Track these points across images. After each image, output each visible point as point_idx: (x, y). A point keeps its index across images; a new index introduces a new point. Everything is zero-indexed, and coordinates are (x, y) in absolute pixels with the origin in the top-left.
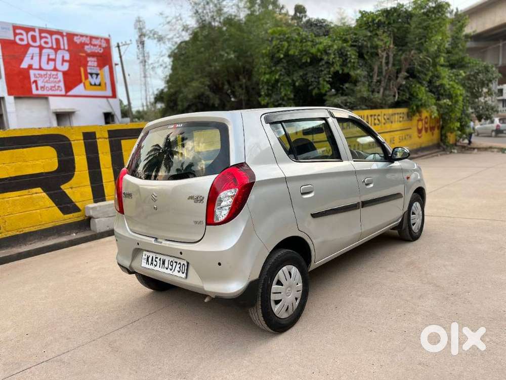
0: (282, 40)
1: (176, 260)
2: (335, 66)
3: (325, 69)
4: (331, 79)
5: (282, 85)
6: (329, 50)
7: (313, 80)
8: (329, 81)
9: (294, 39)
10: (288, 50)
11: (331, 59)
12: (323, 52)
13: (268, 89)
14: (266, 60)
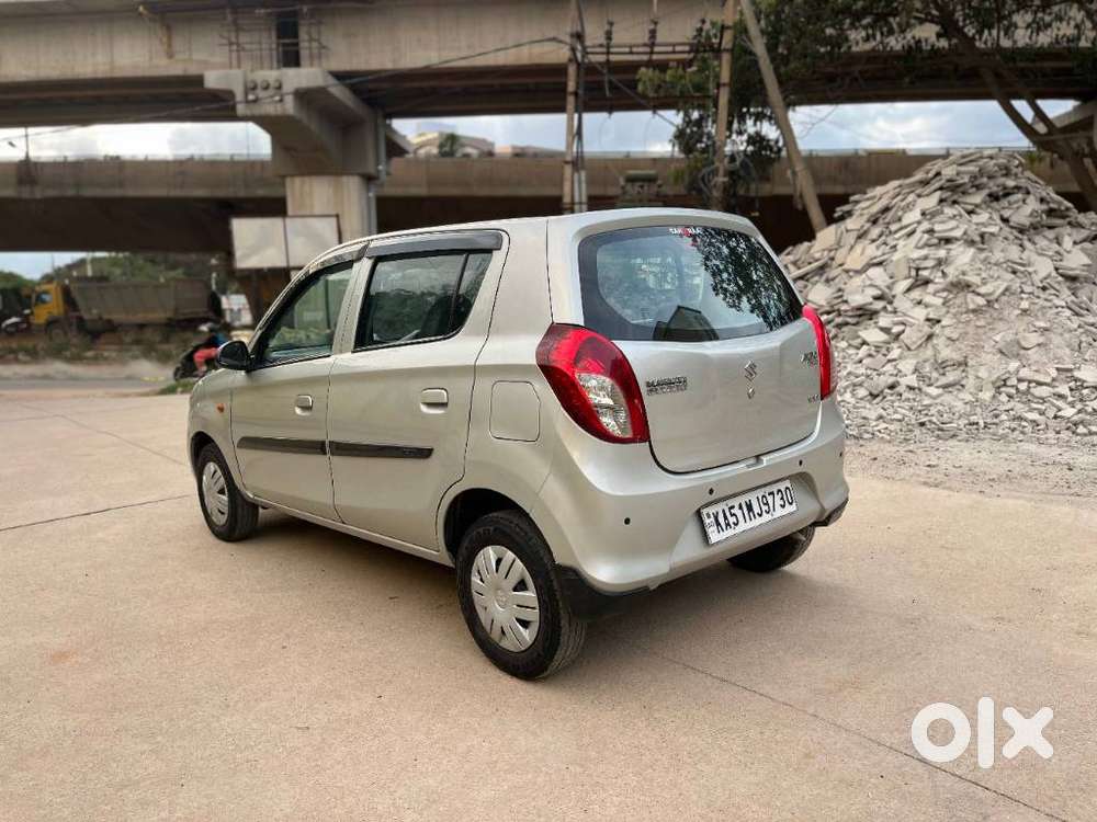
1: (768, 489)
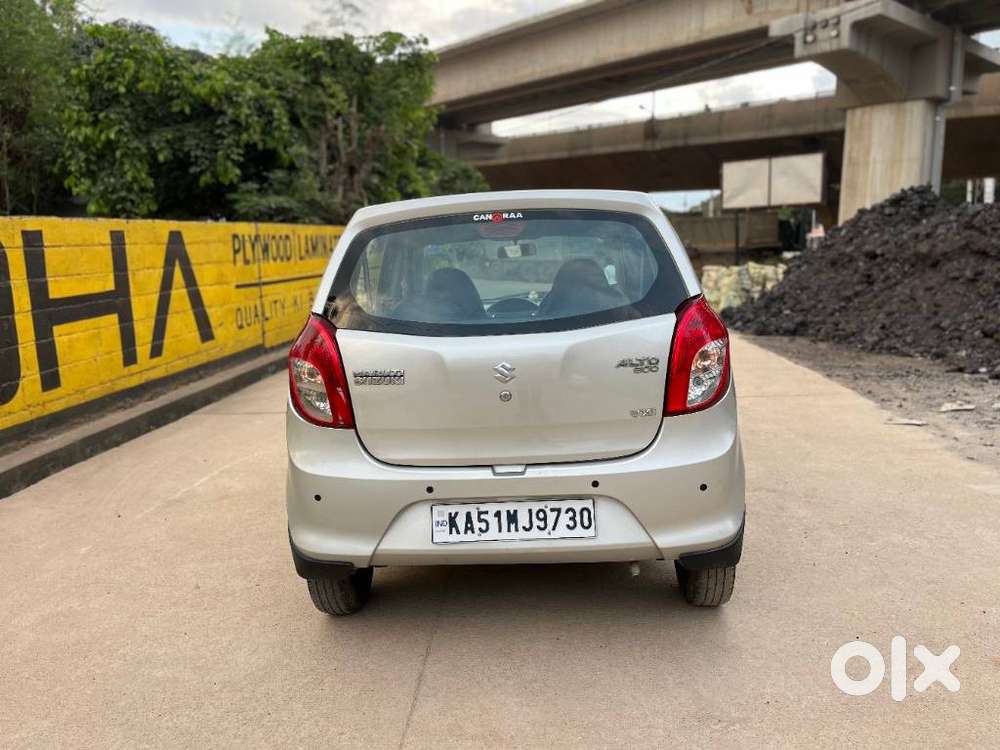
0: (121, 53)
1: (554, 505)
2: (251, 131)
3: (229, 133)
4: (241, 159)
5: (124, 155)
6: (237, 96)
7: (199, 153)
8: (239, 161)
9: (150, 56)
10: (136, 79)
11: (243, 117)
12: (223, 97)
13: (87, 160)
14: (82, 93)
